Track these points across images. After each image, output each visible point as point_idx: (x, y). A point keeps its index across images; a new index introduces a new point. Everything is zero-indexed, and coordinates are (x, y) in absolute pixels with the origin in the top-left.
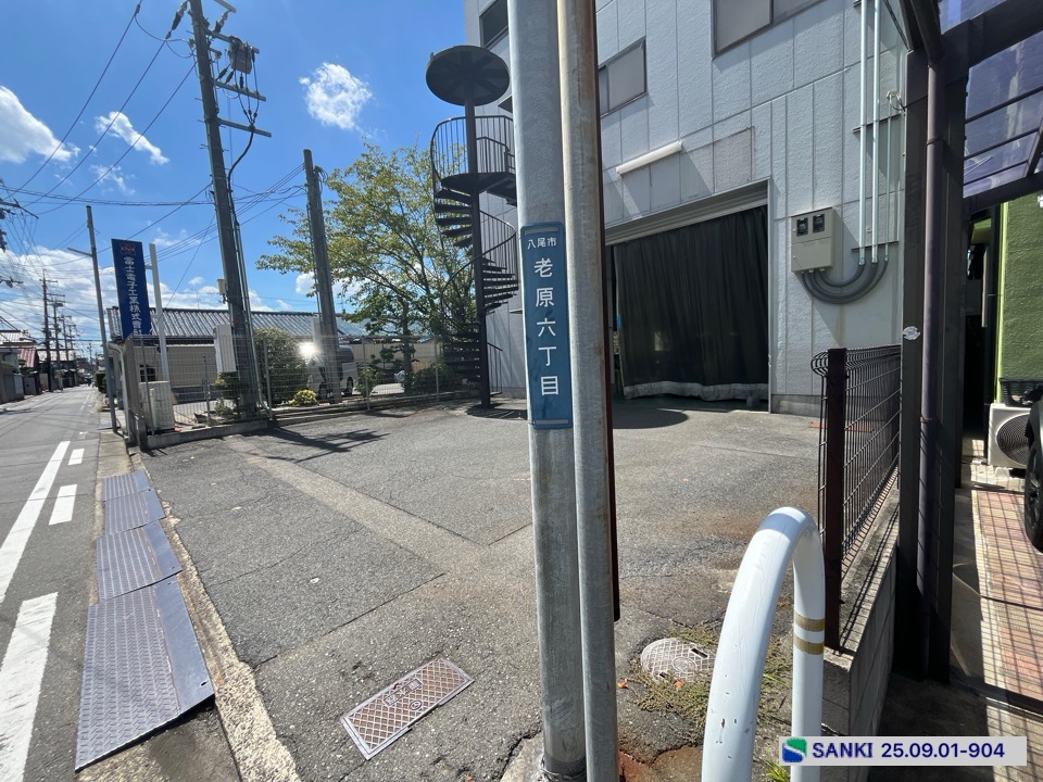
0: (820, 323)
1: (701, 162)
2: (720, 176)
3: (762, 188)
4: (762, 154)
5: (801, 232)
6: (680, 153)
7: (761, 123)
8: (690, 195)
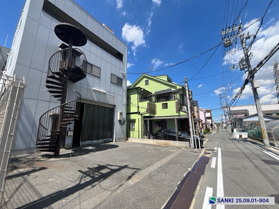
0: (120, 128)
1: (108, 97)
2: (110, 101)
3: (114, 106)
4: (115, 101)
5: (120, 114)
6: (105, 93)
7: (115, 96)
8: (106, 102)
